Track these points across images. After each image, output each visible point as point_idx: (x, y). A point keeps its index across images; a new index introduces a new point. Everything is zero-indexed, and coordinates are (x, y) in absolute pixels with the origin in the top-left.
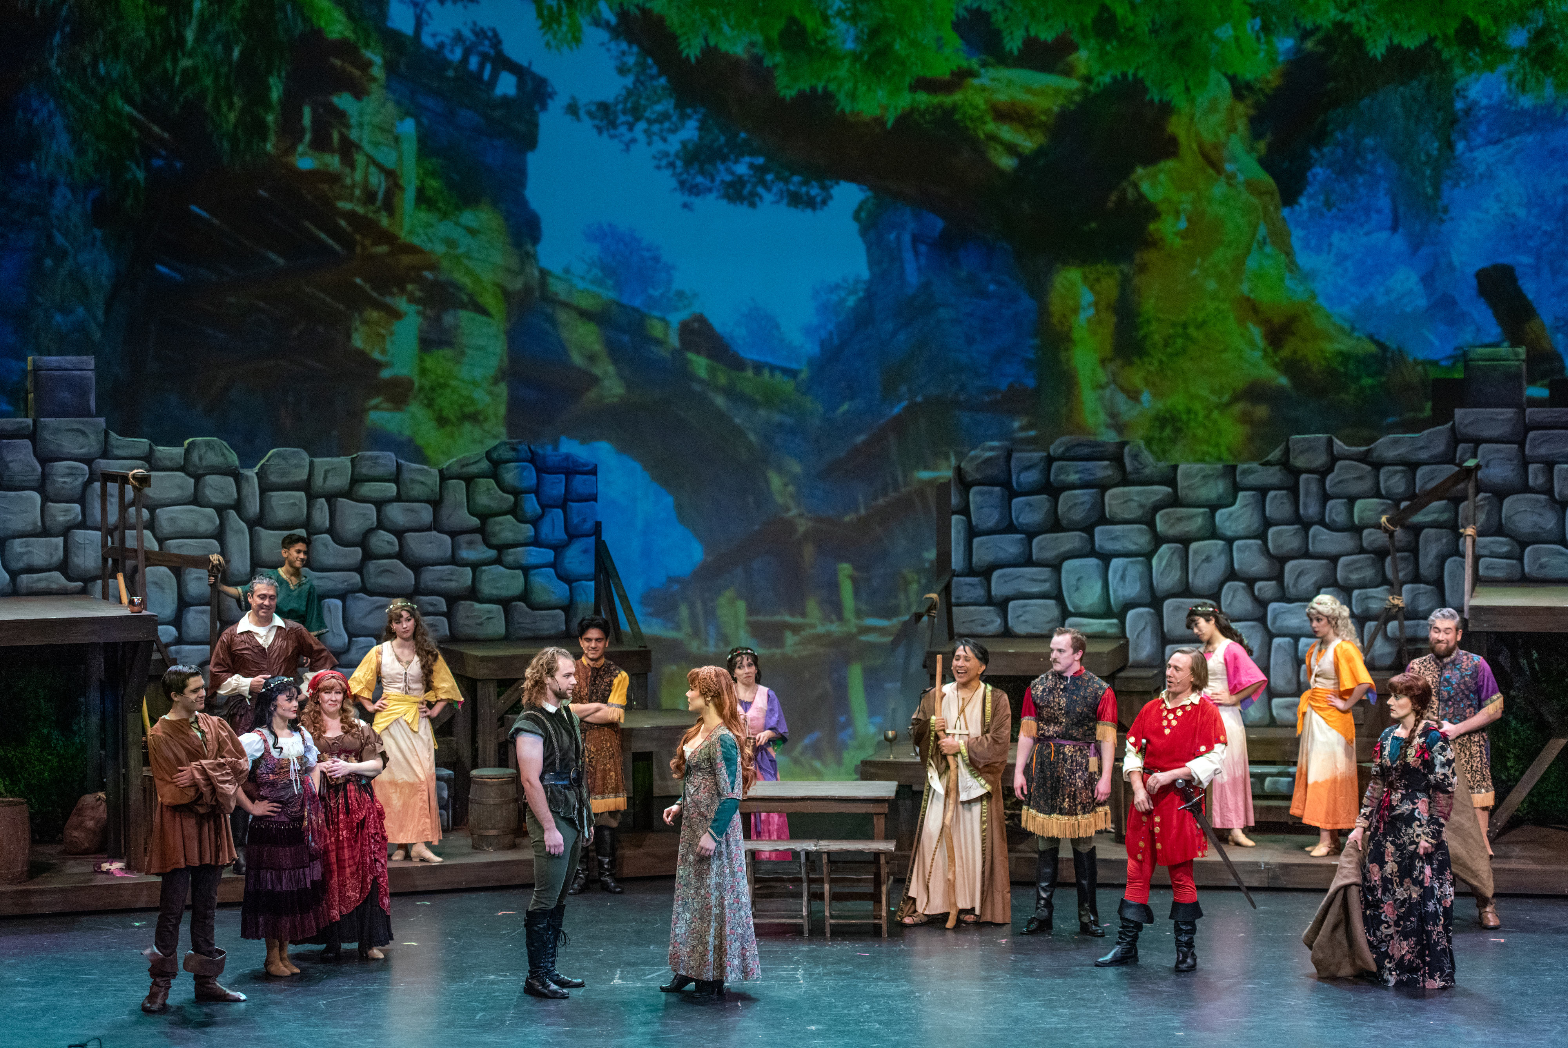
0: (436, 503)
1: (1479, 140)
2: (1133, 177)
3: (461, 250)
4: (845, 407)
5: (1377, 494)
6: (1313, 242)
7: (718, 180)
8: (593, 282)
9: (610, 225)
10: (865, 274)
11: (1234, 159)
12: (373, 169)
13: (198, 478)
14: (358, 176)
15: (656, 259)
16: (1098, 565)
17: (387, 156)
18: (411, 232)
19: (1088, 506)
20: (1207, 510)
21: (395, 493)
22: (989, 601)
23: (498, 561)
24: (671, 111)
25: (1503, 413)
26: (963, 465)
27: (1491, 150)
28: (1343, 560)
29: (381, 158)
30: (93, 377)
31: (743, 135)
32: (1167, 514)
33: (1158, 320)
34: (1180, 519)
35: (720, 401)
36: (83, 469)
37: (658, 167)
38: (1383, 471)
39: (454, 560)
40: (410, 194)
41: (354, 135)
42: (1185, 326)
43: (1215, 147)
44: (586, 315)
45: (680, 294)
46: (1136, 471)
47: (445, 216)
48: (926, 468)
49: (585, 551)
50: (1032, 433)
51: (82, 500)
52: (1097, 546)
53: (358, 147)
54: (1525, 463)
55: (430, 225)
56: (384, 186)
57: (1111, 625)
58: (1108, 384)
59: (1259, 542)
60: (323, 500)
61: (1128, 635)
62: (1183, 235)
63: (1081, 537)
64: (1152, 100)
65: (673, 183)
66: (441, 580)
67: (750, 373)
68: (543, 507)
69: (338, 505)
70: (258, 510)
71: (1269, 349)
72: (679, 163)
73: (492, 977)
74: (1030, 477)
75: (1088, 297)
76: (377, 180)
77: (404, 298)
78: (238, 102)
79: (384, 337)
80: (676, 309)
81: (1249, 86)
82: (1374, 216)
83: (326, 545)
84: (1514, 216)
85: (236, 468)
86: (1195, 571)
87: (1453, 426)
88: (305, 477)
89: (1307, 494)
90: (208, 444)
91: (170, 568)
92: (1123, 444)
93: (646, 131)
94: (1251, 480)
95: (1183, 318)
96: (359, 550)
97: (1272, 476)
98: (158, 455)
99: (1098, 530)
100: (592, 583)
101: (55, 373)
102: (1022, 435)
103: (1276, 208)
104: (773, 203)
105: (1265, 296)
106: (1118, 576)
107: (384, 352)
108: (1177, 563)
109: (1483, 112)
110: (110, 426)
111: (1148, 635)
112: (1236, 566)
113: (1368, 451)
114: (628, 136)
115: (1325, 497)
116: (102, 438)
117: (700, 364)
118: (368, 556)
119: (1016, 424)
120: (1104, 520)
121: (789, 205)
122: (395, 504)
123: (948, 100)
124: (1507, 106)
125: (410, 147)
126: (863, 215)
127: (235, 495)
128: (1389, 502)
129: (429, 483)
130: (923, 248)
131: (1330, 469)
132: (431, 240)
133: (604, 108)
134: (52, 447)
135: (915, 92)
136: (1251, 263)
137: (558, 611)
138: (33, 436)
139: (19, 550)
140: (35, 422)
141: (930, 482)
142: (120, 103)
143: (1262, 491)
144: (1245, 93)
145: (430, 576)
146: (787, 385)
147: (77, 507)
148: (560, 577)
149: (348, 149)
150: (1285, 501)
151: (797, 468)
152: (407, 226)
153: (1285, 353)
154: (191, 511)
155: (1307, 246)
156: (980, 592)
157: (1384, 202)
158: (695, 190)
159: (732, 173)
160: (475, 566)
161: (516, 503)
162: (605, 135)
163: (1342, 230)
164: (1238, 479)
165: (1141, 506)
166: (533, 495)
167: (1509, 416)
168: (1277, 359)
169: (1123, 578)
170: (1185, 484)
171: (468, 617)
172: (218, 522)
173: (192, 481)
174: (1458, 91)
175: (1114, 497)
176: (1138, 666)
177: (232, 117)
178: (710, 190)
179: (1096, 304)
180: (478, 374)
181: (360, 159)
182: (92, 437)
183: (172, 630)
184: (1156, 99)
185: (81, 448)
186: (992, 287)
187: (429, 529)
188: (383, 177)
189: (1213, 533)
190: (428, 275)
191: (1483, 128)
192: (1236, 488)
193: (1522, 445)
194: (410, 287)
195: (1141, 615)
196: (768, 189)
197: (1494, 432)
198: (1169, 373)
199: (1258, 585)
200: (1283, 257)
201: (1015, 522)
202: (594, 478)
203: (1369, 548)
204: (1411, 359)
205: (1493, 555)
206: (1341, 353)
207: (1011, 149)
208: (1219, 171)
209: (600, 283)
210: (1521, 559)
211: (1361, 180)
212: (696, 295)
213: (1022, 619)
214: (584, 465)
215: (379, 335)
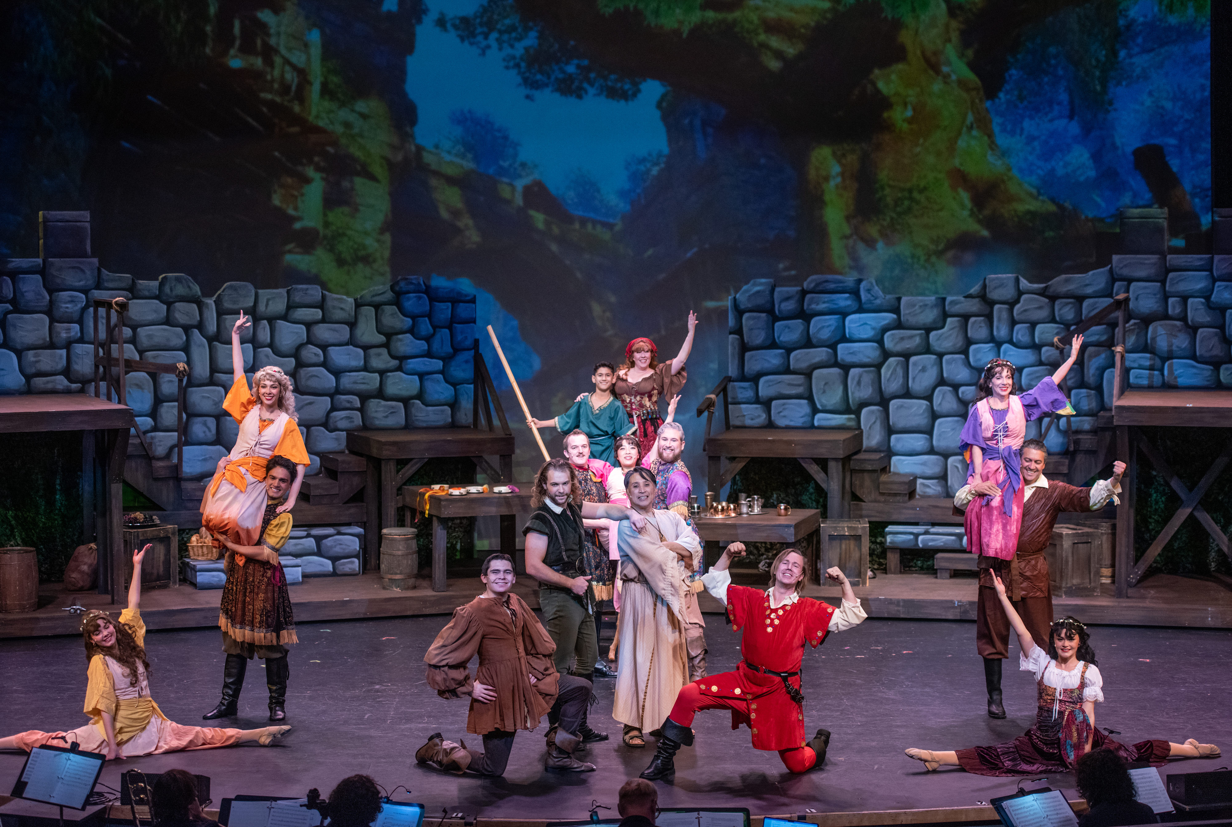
0: (352, 325)
1: (1136, 50)
2: (872, 77)
3: (356, 131)
4: (650, 252)
5: (1053, 320)
6: (1009, 127)
7: (553, 78)
8: (456, 155)
9: (470, 112)
10: (666, 150)
11: (949, 63)
12: (287, 68)
13: (169, 304)
14: (276, 73)
15: (506, 138)
16: (839, 374)
17: (299, 59)
18: (317, 117)
19: (833, 328)
20: (923, 332)
21: (320, 317)
22: (757, 400)
23: (399, 369)
24: (517, 24)
25: (1149, 259)
26: (738, 296)
27: (1146, 57)
28: (1026, 371)
29: (294, 60)
30: (89, 227)
31: (572, 43)
32: (893, 335)
33: (890, 186)
34: (902, 339)
35: (554, 247)
36: (81, 298)
37: (507, 68)
38: (1057, 302)
39: (366, 368)
40: (316, 87)
41: (273, 41)
42: (910, 191)
43: (935, 53)
44: (451, 181)
45: (523, 165)
46: (870, 301)
47: (343, 104)
48: (712, 299)
49: (467, 362)
50: (793, 273)
51: (80, 321)
52: (839, 358)
53: (277, 51)
54: (1166, 297)
55: (331, 111)
56: (296, 80)
57: (849, 419)
58: (851, 236)
59: (963, 356)
60: (265, 322)
61: (862, 427)
62: (910, 121)
63: (827, 352)
64: (886, 17)
65: (519, 79)
66: (355, 383)
67: (577, 226)
68: (435, 327)
69: (277, 325)
70: (215, 329)
71: (975, 210)
72: (523, 65)
73: (377, 687)
74: (789, 306)
75: (836, 169)
76: (290, 76)
77: (312, 168)
78: (183, 16)
79: (296, 197)
80: (520, 176)
81: (960, 7)
82: (1056, 107)
83: (267, 356)
84: (1163, 108)
85: (199, 297)
86: (914, 379)
87: (1111, 268)
88: (252, 304)
89: (999, 320)
90: (178, 279)
91: (148, 373)
92: (860, 281)
93: (497, 40)
94: (956, 309)
95: (908, 185)
96: (293, 360)
97: (973, 306)
98: (139, 287)
99: (840, 346)
100: (472, 386)
101: (59, 224)
102: (786, 274)
103: (981, 100)
104: (595, 95)
105: (972, 169)
106: (855, 382)
107: (296, 209)
108: (900, 372)
109: (1140, 27)
110: (102, 264)
111: (878, 427)
112: (945, 375)
113: (1046, 287)
114: (484, 43)
115: (1013, 323)
116: (96, 274)
117: (539, 219)
118: (300, 364)
119: (781, 266)
120: (844, 339)
121: (608, 96)
122: (321, 325)
123: (730, 16)
124: (1158, 23)
125: (316, 51)
126: (664, 104)
127: (198, 319)
128: (1062, 326)
129: (347, 309)
130: (710, 130)
131: (1017, 301)
132: (332, 123)
133: (465, 20)
134: (58, 281)
135: (704, 10)
136: (961, 143)
137: (446, 407)
138: (43, 271)
139: (33, 359)
140: (44, 261)
141: (716, 309)
142: (92, 16)
143: (965, 318)
144: (958, 12)
145: (347, 381)
146: (606, 236)
147: (76, 327)
148: (447, 381)
149: (269, 53)
150: (983, 325)
151: (613, 299)
152: (314, 111)
153: (987, 212)
154: (165, 330)
155: (1004, 130)
156: (750, 394)
157: (1064, 97)
158: (535, 85)
159: (564, 72)
160: (382, 373)
161: (414, 325)
162: (466, 43)
163: (1031, 118)
164: (947, 308)
165: (873, 329)
166: (426, 319)
167: (1152, 261)
168: (981, 217)
169: (859, 383)
170: (907, 312)
171: (376, 411)
172: (185, 338)
173: (165, 307)
174: (1120, 11)
175: (851, 322)
176: (870, 450)
177: (179, 28)
178: (547, 85)
179: (842, 174)
180: (369, 226)
181: (278, 60)
182: (88, 273)
183: (149, 420)
184: (890, 17)
185: (80, 281)
186: (763, 161)
187: (347, 344)
188: (295, 74)
189: (927, 350)
190: (331, 150)
191: (1140, 40)
192: (945, 315)
193: (1163, 282)
194: (316, 159)
195: (872, 412)
196: (592, 85)
197: (1142, 273)
198: (898, 227)
199: (962, 389)
200: (986, 138)
201: (777, 340)
202: (474, 305)
203: (1046, 362)
204: (1083, 217)
205: (1141, 367)
206: (1029, 212)
207: (779, 55)
208: (937, 71)
209: (463, 156)
210: (1162, 371)
211: (1046, 79)
212: (536, 166)
213: (782, 414)
214: (466, 296)
215: (293, 196)
